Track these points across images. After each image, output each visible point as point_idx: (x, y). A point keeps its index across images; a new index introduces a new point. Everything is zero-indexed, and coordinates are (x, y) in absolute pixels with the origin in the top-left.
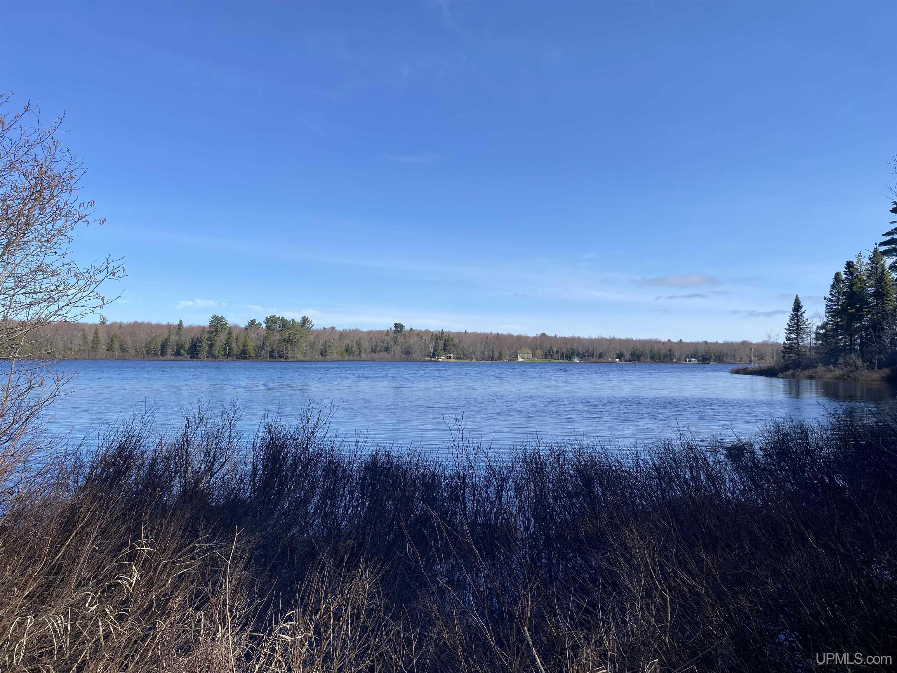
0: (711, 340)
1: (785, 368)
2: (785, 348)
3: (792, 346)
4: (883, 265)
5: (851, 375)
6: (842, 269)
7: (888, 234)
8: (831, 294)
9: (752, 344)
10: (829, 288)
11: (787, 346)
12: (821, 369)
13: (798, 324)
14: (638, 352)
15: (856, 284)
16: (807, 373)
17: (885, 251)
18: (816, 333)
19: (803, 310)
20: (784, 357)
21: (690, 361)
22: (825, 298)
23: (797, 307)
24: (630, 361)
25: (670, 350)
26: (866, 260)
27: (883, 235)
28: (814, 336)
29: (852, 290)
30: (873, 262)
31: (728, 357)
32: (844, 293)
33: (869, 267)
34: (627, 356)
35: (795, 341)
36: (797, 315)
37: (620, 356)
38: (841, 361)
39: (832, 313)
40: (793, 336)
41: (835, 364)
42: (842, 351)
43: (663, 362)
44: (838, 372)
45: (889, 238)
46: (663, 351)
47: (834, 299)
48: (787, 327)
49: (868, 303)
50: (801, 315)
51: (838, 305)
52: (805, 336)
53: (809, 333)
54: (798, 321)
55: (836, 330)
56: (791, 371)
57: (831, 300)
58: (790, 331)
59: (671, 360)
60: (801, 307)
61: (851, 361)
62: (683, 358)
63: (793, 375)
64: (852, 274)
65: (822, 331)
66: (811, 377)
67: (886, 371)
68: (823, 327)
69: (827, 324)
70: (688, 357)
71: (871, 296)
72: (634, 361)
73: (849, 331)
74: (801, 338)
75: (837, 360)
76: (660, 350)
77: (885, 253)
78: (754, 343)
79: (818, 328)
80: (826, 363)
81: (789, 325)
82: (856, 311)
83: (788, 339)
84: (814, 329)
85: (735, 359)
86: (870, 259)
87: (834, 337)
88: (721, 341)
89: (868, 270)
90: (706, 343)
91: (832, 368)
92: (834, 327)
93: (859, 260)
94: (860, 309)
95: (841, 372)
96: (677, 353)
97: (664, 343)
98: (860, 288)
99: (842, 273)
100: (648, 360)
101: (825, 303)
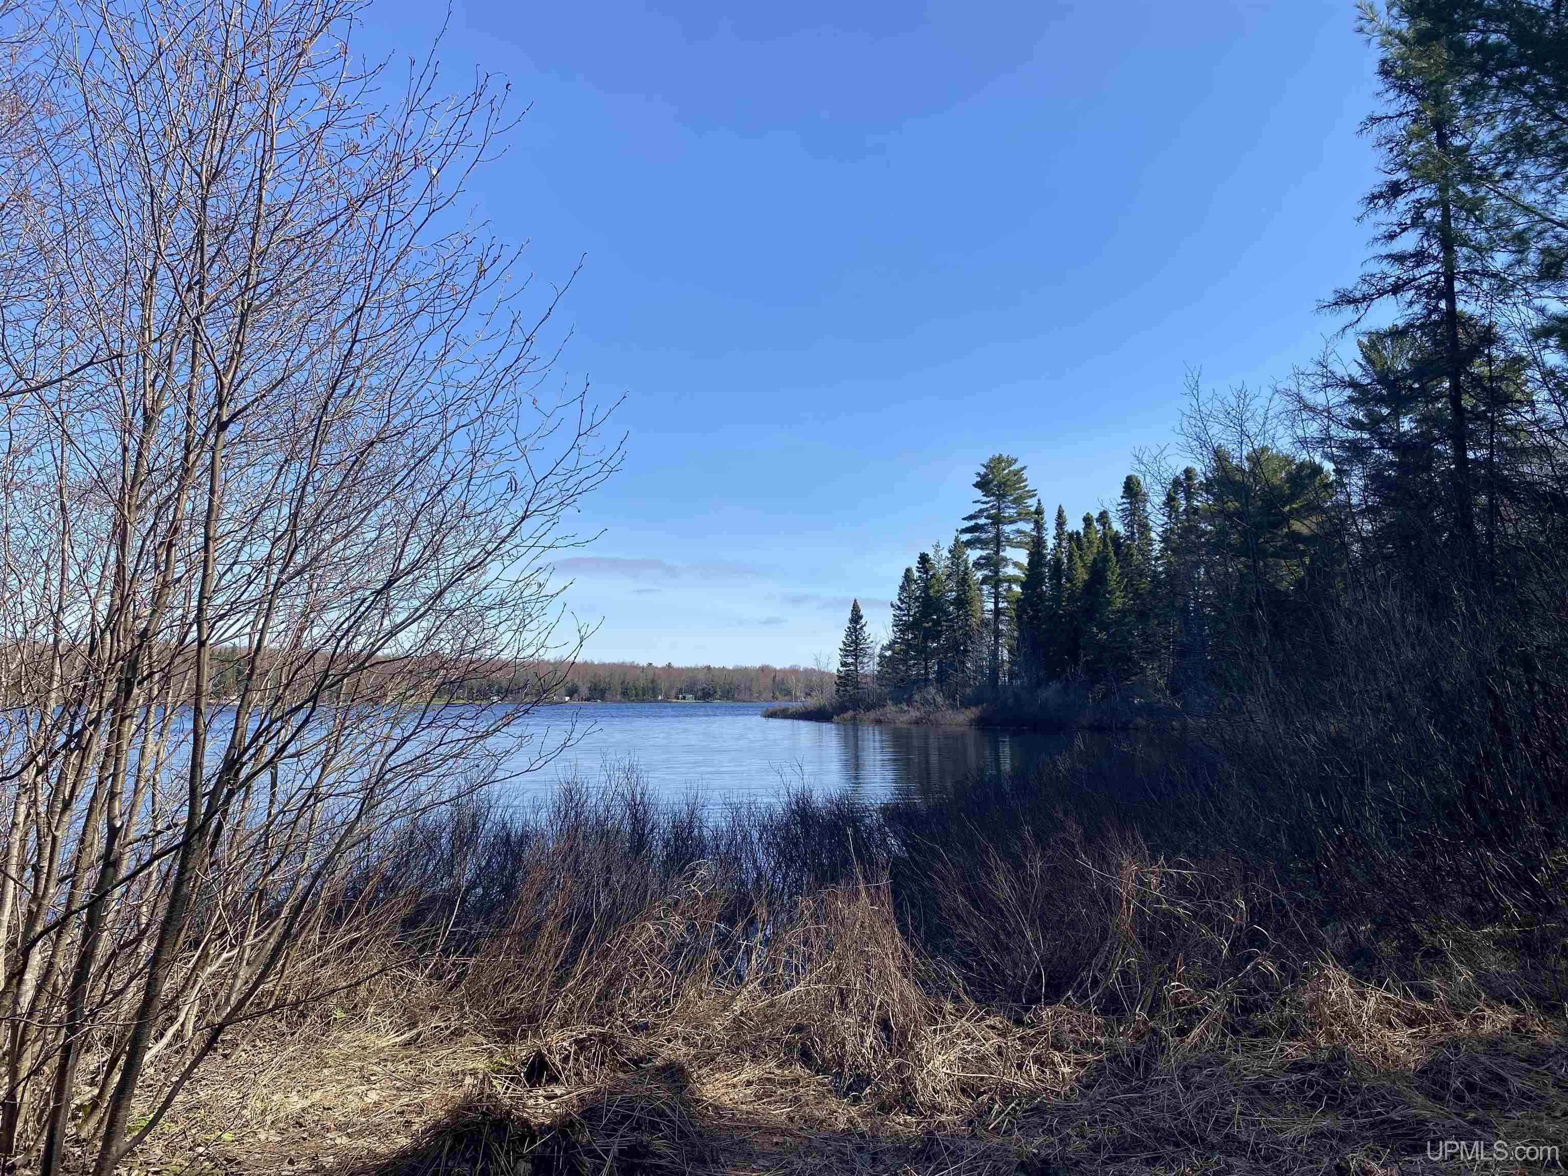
0: (716, 664)
1: (841, 709)
2: (840, 677)
3: (848, 675)
4: (966, 561)
5: (931, 717)
6: (914, 565)
7: (970, 518)
8: (900, 599)
9: (775, 671)
10: (898, 590)
11: (842, 674)
12: (891, 709)
13: (856, 642)
14: (602, 685)
15: (932, 586)
16: (872, 715)
17: (968, 541)
18: (881, 656)
19: (863, 621)
20: (838, 691)
21: (684, 698)
22: (892, 605)
23: (856, 617)
24: (588, 700)
25: (653, 681)
26: (945, 553)
27: (964, 519)
28: (877, 659)
29: (927, 595)
30: (953, 556)
31: (740, 691)
32: (917, 599)
33: (948, 562)
34: (584, 691)
35: (852, 668)
36: (855, 628)
37: (572, 693)
38: (917, 697)
39: (902, 626)
40: (850, 660)
41: (909, 702)
42: (915, 682)
43: (643, 701)
44: (914, 714)
45: (972, 523)
46: (642, 682)
47: (903, 606)
48: (842, 646)
49: (947, 614)
50: (861, 628)
51: (909, 615)
52: (865, 660)
53: (871, 656)
54: (857, 638)
55: (906, 652)
56: (851, 713)
57: (900, 608)
58: (846, 653)
59: (655, 696)
60: (861, 617)
61: (929, 697)
62: (673, 693)
63: (854, 718)
64: (926, 572)
65: (888, 653)
66: (879, 722)
67: (972, 713)
68: (890, 647)
69: (895, 642)
70: (680, 691)
71: (952, 604)
72: (595, 699)
73: (924, 653)
74: (861, 663)
75: (911, 696)
76: (638, 679)
77: (969, 544)
78: (778, 668)
79: (884, 648)
80: (897, 701)
81: (845, 644)
82: (934, 625)
83: (844, 664)
84: (877, 651)
85: (751, 695)
86: (950, 551)
87: (905, 662)
88: (730, 667)
89: (947, 567)
90: (709, 668)
91: (906, 708)
92: (904, 647)
93: (937, 551)
94: (937, 623)
95: (918, 714)
96: (664, 685)
97: (643, 669)
98: (938, 591)
99: (914, 570)
100: (619, 697)
101: (892, 611)
